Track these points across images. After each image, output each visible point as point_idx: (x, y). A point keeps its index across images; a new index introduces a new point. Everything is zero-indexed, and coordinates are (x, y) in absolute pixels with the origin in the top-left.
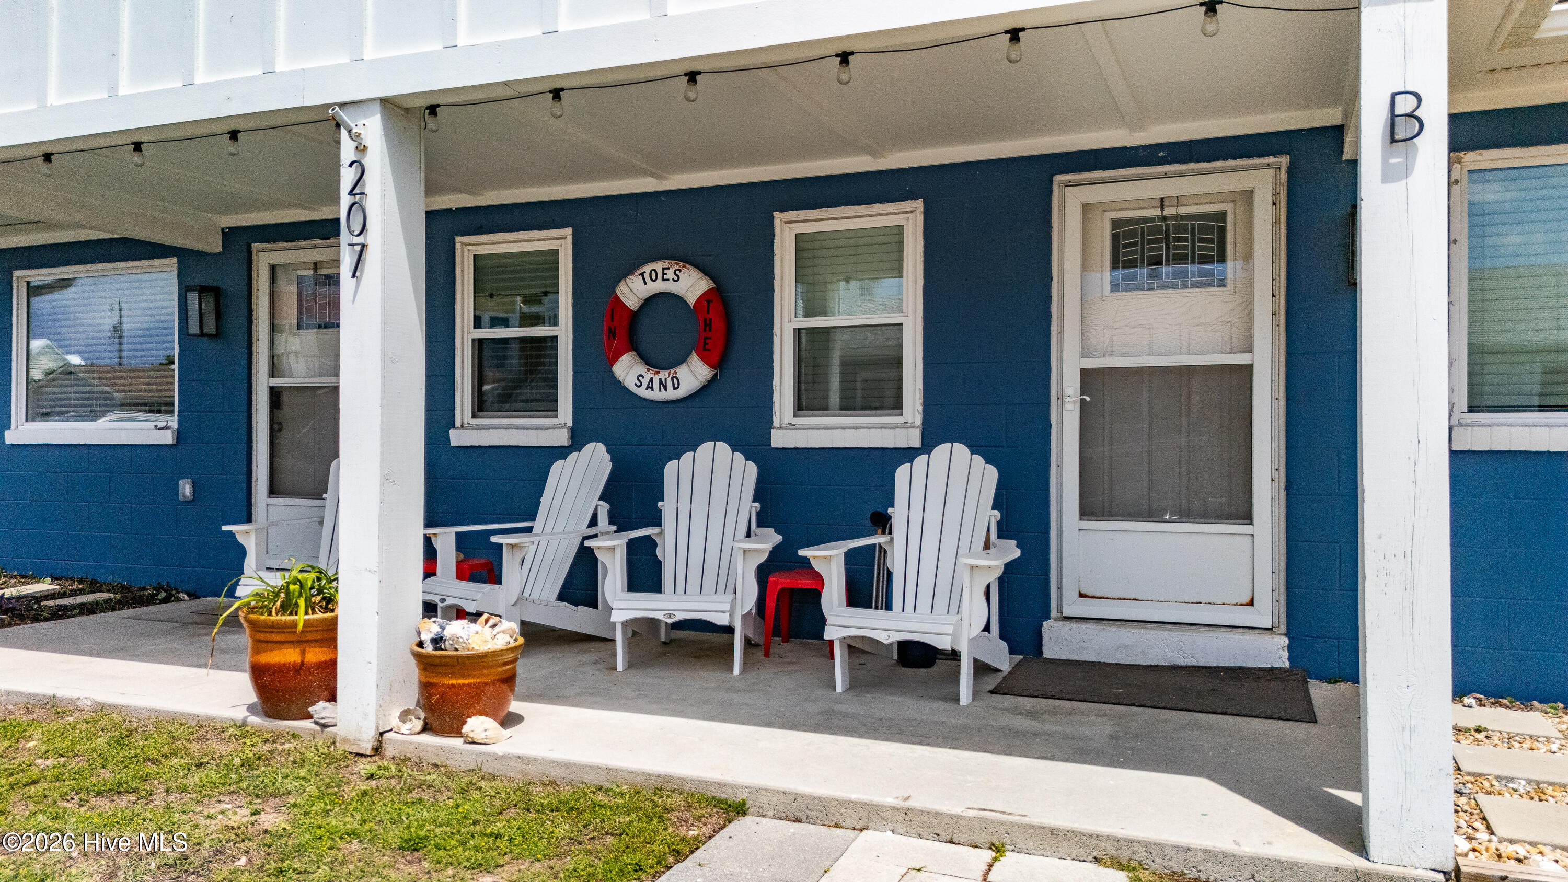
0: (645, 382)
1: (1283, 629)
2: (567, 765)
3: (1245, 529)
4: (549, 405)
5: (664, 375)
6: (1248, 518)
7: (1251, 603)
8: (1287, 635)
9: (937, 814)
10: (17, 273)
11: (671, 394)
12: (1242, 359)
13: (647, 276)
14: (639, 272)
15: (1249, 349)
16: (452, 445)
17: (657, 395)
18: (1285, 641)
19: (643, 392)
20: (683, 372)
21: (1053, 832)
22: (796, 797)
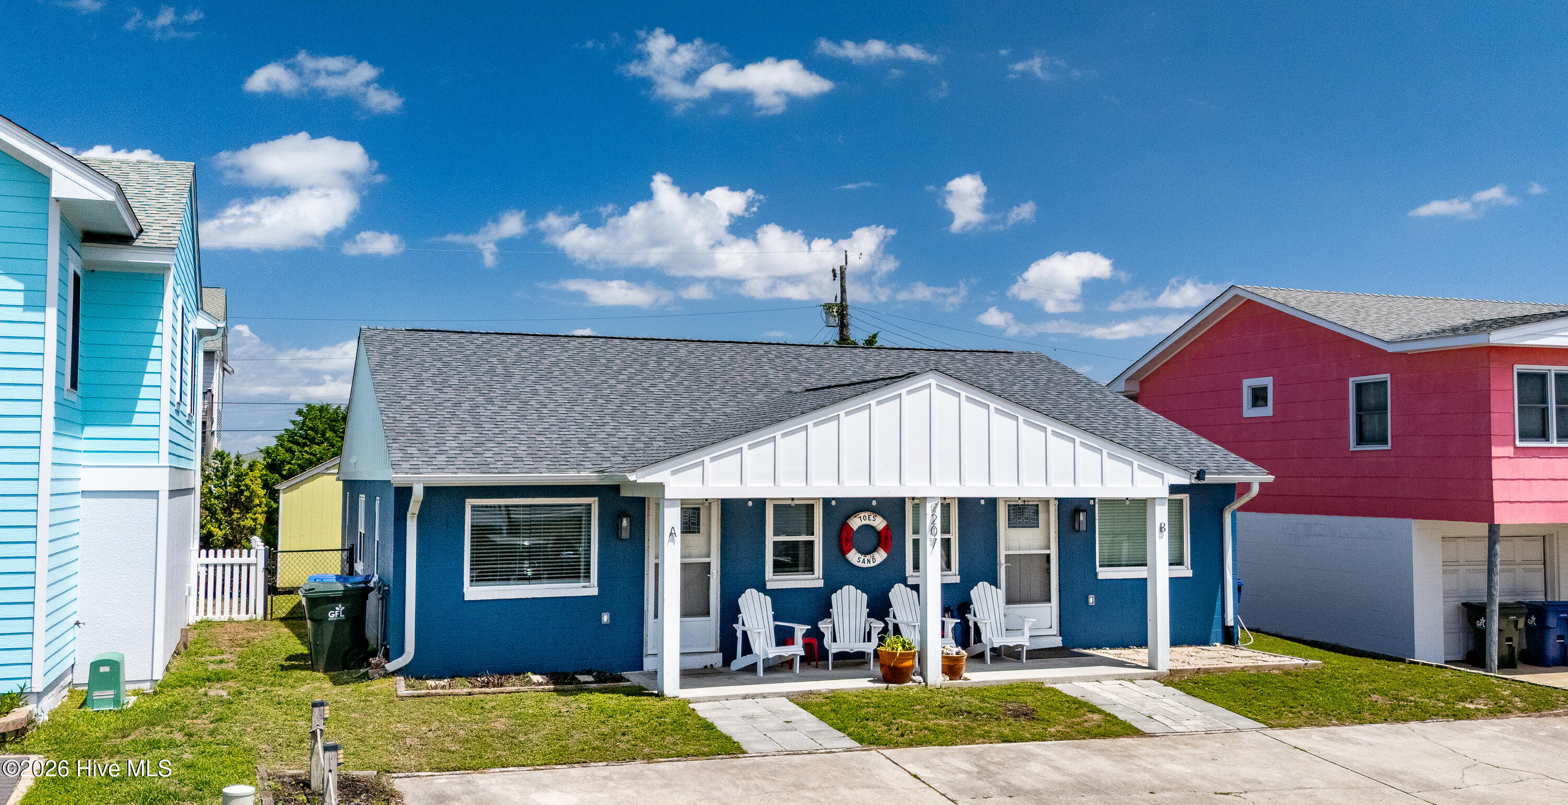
0: (862, 560)
1: (1059, 634)
2: (997, 681)
3: (1049, 605)
4: (810, 568)
5: (868, 557)
6: (1049, 600)
7: (1051, 627)
8: (1060, 635)
9: (1085, 676)
10: (467, 500)
11: (872, 565)
12: (1047, 552)
13: (862, 518)
14: (858, 516)
15: (1049, 548)
16: (767, 588)
17: (866, 565)
18: (1061, 638)
19: (861, 565)
20: (876, 555)
21: (1108, 675)
22: (1055, 678)
